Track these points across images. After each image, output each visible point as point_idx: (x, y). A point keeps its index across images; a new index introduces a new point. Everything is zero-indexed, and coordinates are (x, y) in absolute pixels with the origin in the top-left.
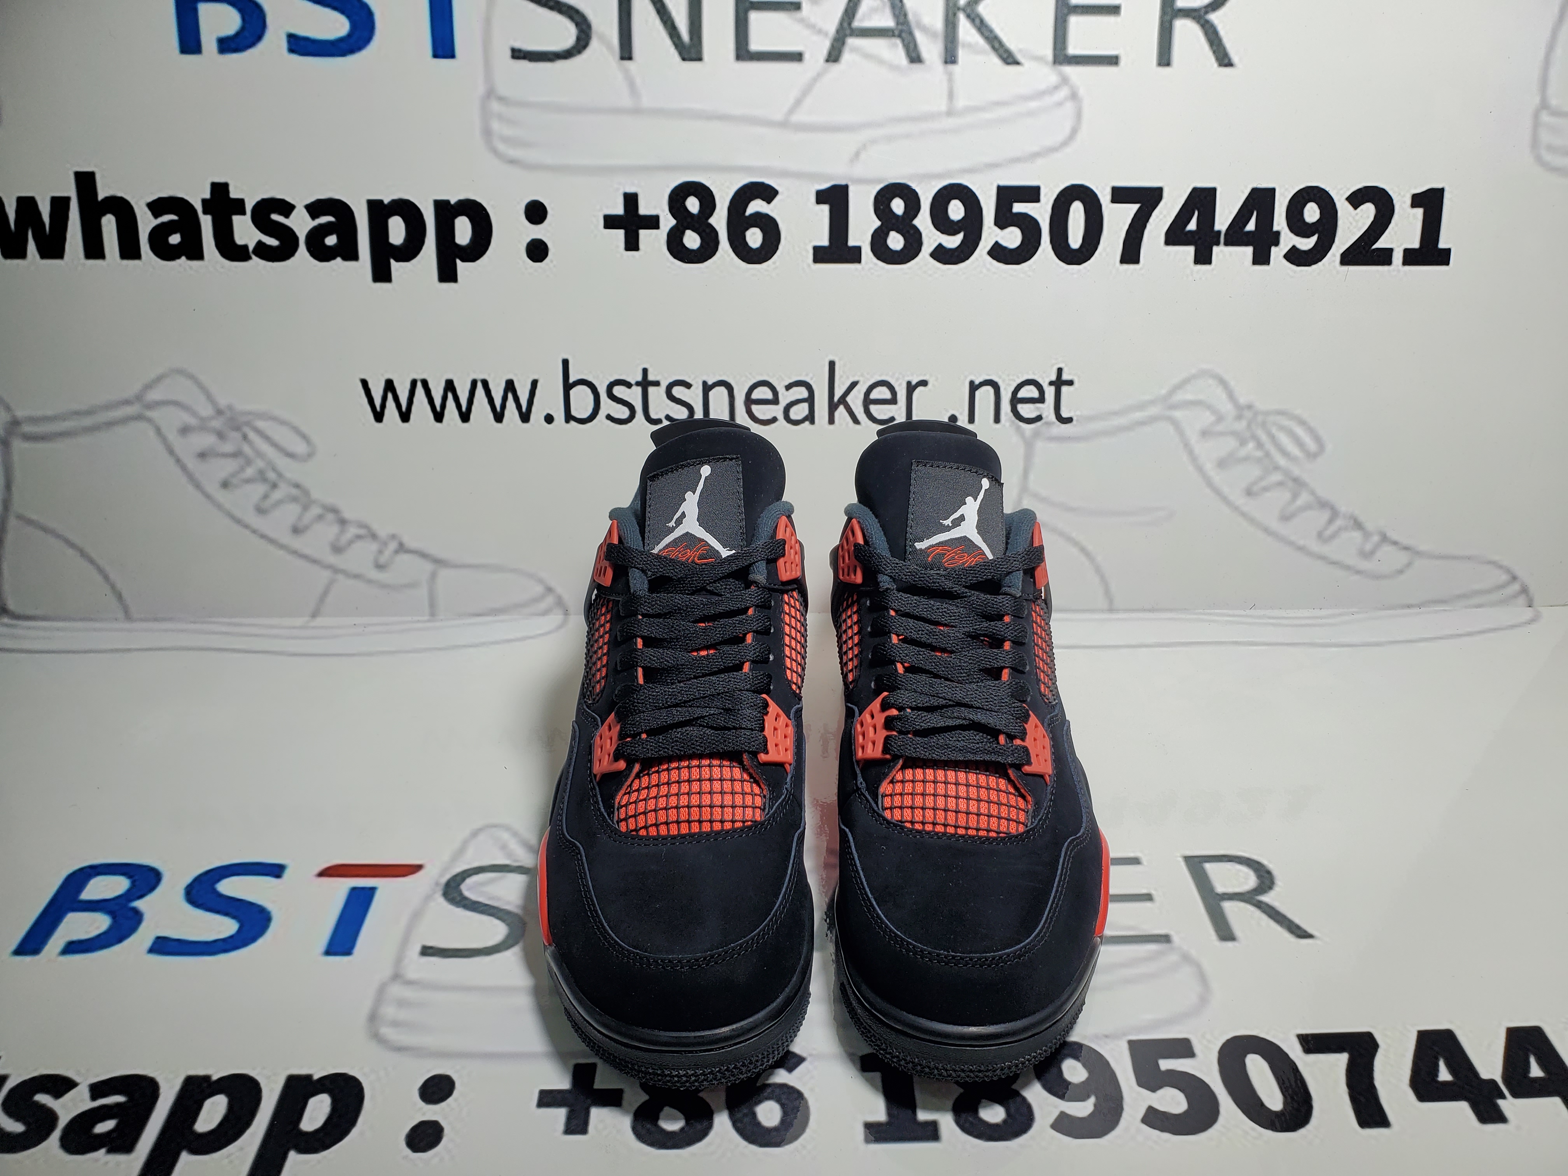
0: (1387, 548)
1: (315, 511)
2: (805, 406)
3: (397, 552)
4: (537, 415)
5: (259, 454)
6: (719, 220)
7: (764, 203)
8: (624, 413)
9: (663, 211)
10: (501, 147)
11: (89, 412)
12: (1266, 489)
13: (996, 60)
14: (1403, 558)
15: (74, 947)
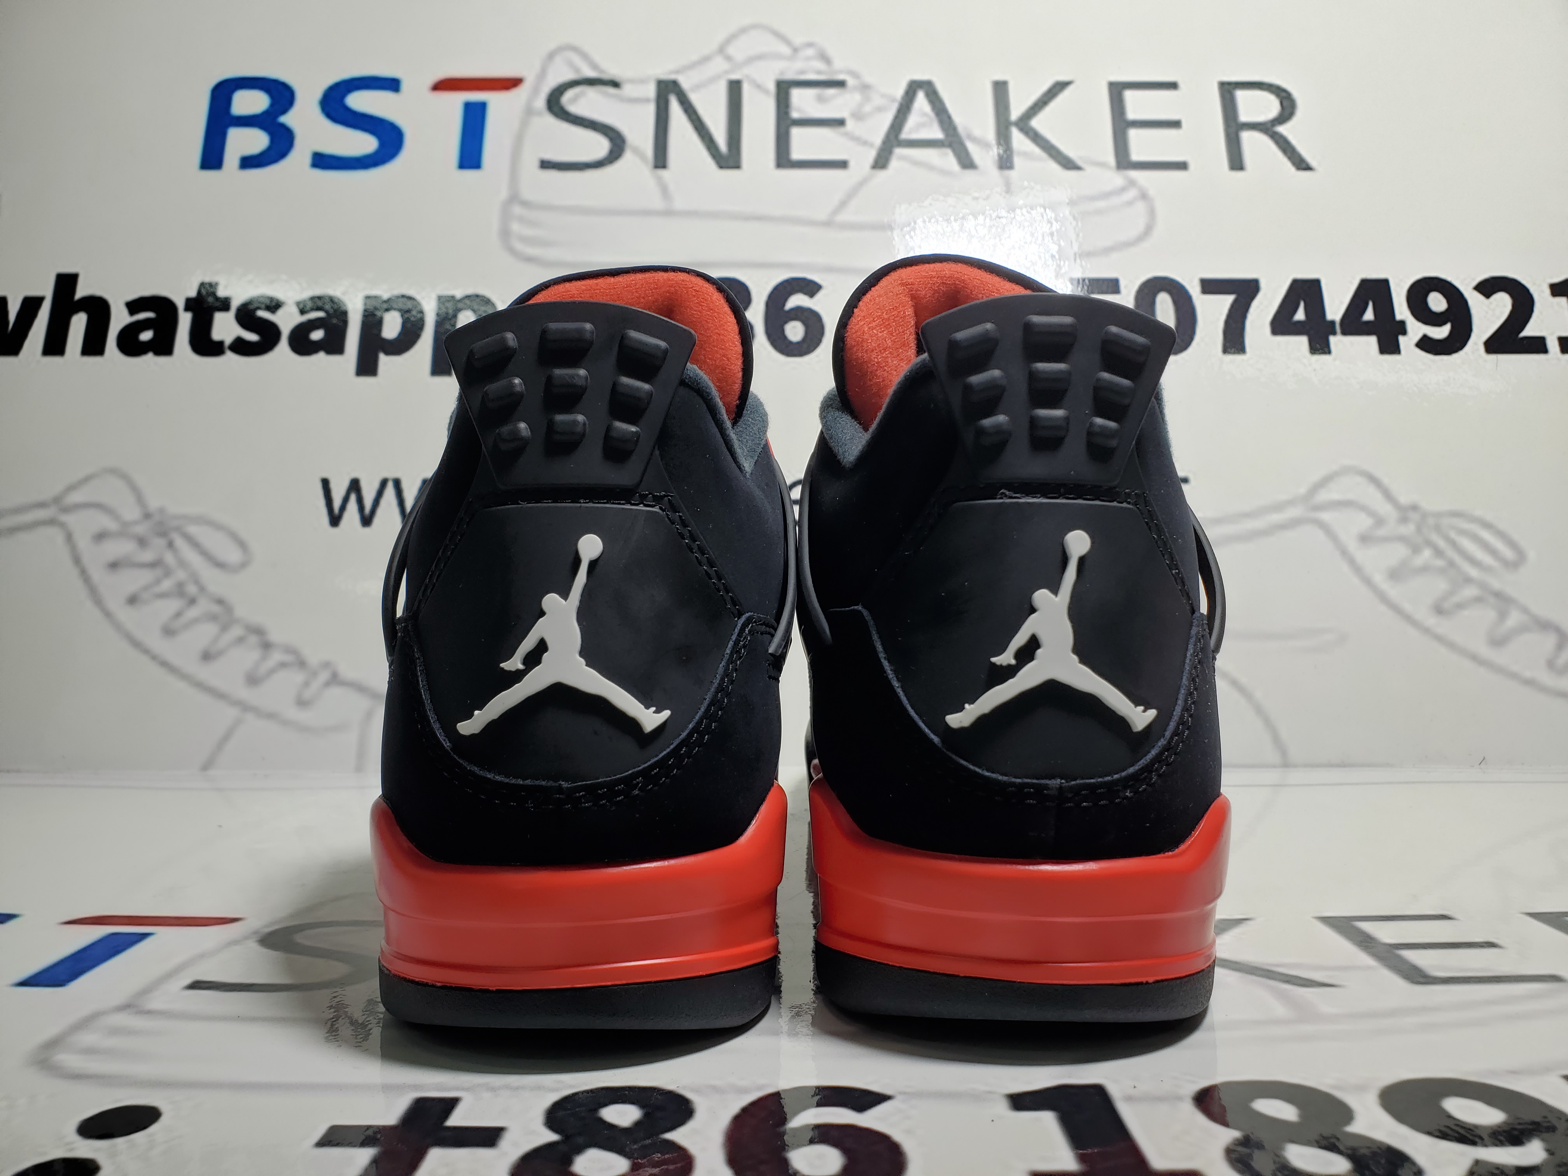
3: (328, 684)
5: (183, 564)
6: (756, 314)
7: (806, 297)
10: (519, 246)
12: (1460, 606)
13: (1053, 166)
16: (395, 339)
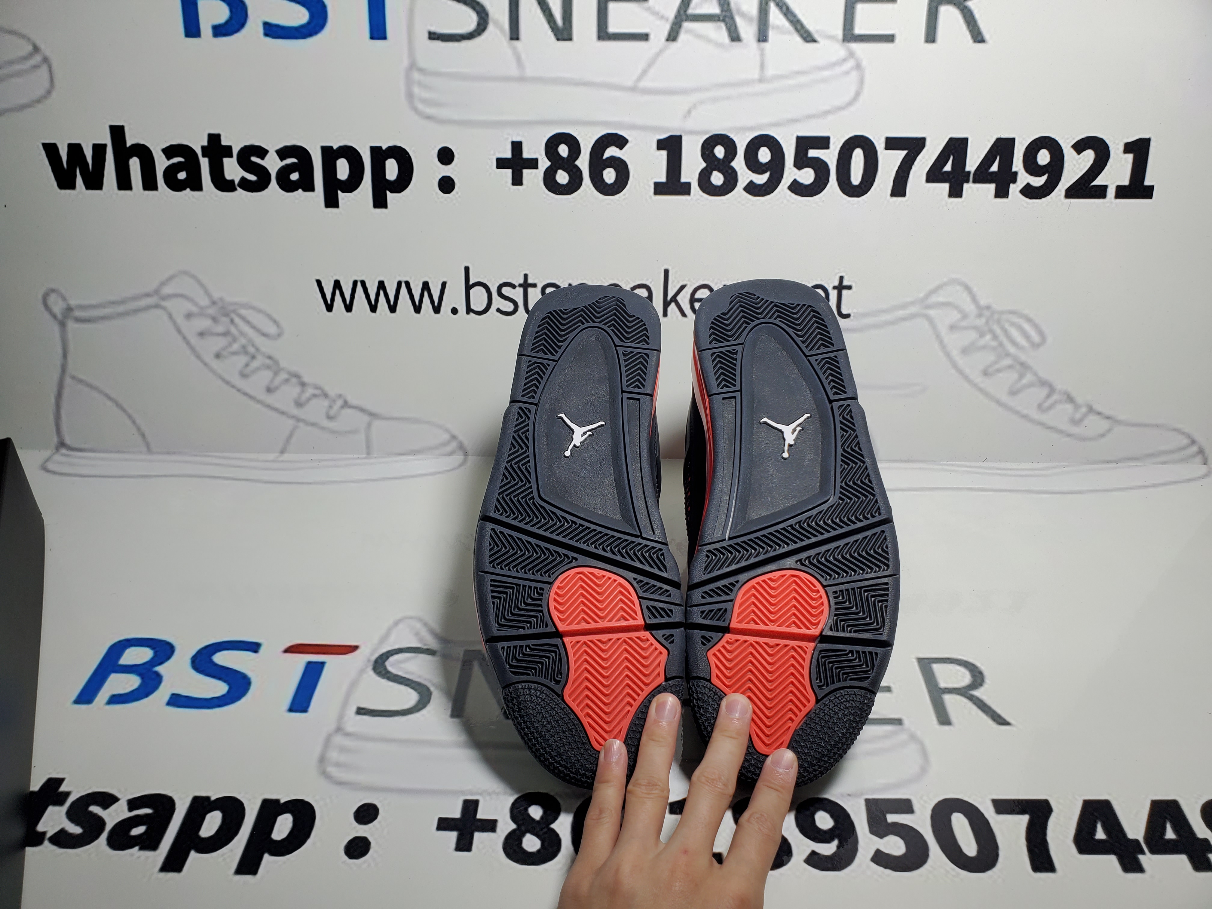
0: (1092, 417)
1: (283, 376)
3: (342, 407)
4: (446, 308)
5: (242, 333)
6: (583, 163)
7: (617, 149)
8: (510, 307)
9: (541, 155)
10: (420, 107)
11: (122, 302)
12: (999, 371)
13: (798, 39)
14: (1105, 425)
15: (115, 699)
16: (347, 180)
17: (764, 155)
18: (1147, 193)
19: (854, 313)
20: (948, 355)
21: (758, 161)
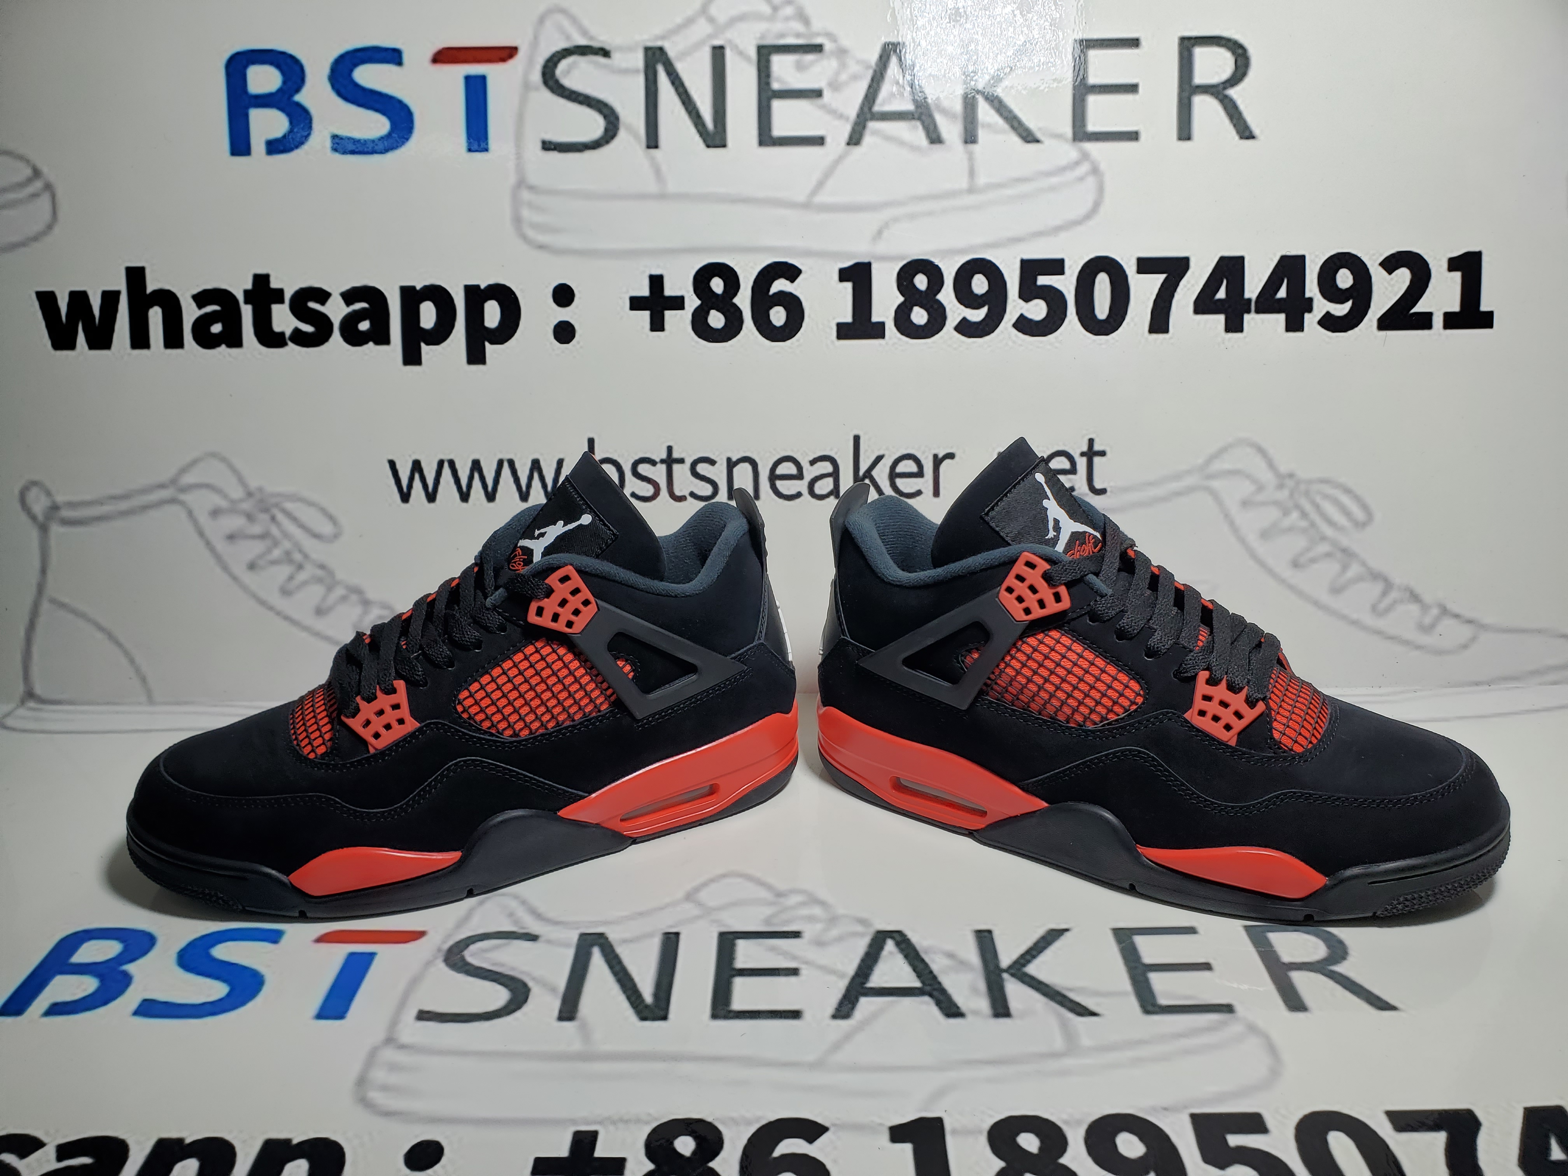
0: (1448, 623)
1: (339, 592)
2: (830, 481)
5: (286, 535)
7: (787, 282)
8: (648, 490)
9: (688, 292)
10: (530, 233)
11: (126, 496)
12: (1313, 561)
13: (1015, 139)
14: (1466, 632)
15: (57, 1009)
16: (432, 329)
17: (980, 284)
18: (1486, 320)
19: (1111, 487)
20: (1242, 541)
21: (972, 292)
